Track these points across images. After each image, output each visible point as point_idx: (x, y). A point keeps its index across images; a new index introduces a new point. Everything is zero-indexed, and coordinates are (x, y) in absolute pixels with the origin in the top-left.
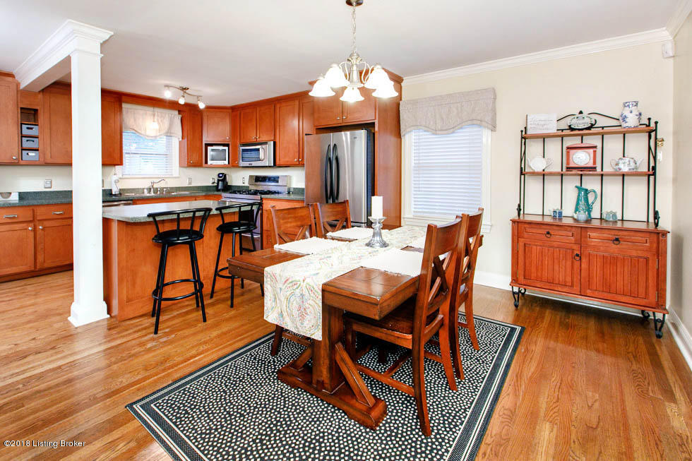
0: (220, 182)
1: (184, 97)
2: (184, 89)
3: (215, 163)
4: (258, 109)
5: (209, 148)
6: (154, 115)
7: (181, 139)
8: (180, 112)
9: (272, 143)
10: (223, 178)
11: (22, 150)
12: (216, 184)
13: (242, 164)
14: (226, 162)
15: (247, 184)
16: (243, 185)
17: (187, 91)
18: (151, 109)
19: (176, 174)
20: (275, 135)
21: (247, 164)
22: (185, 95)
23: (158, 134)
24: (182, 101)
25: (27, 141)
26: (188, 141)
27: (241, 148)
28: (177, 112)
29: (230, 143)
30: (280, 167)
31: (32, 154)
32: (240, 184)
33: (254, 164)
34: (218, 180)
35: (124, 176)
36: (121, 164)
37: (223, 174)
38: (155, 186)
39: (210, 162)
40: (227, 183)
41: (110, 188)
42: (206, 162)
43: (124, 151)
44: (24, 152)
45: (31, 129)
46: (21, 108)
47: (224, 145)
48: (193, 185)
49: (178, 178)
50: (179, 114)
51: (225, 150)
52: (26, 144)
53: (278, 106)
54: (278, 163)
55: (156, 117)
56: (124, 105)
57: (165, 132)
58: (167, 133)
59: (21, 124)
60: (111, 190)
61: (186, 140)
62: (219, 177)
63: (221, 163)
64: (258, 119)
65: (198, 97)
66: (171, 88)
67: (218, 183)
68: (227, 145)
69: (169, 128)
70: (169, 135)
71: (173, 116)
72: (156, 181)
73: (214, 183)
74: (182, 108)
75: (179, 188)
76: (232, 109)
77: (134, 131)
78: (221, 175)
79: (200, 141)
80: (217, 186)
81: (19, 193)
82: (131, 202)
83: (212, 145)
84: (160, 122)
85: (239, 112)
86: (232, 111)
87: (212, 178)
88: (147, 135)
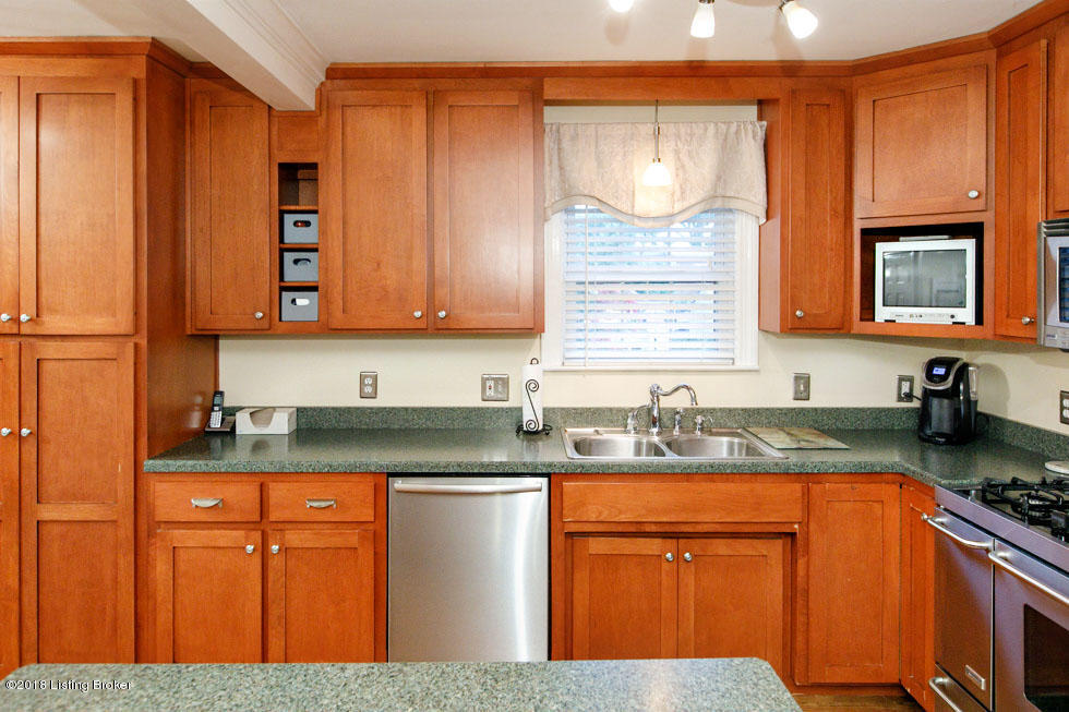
0: (938, 402)
3: (905, 315)
5: (883, 249)
7: (763, 220)
8: (763, 110)
10: (949, 381)
11: (283, 289)
12: (916, 404)
14: (967, 315)
19: (747, 360)
23: (679, 207)
25: (296, 262)
26: (784, 223)
27: (1056, 242)
28: (749, 113)
29: (988, 219)
31: (302, 301)
32: (1043, 417)
34: (929, 392)
35: (570, 365)
37: (948, 363)
38: (665, 403)
39: (882, 313)
42: (869, 312)
44: (287, 296)
45: (307, 224)
46: (281, 167)
47: (954, 231)
48: (819, 399)
49: (756, 371)
50: (760, 117)
51: (960, 254)
52: (294, 274)
57: (699, 195)
58: (713, 197)
59: (282, 213)
62: (930, 376)
63: (938, 316)
67: (927, 403)
68: (973, 230)
69: (719, 178)
70: (718, 204)
71: (734, 128)
72: (667, 383)
73: (909, 397)
74: (770, 89)
75: (758, 411)
76: (998, 46)
77: (597, 206)
78: (940, 371)
79: (841, 220)
80: (924, 415)
81: (298, 409)
82: (543, 482)
83: (893, 234)
84: (685, 159)
85: (1044, 43)
86: (1000, 56)
87: (902, 379)
88: (636, 213)
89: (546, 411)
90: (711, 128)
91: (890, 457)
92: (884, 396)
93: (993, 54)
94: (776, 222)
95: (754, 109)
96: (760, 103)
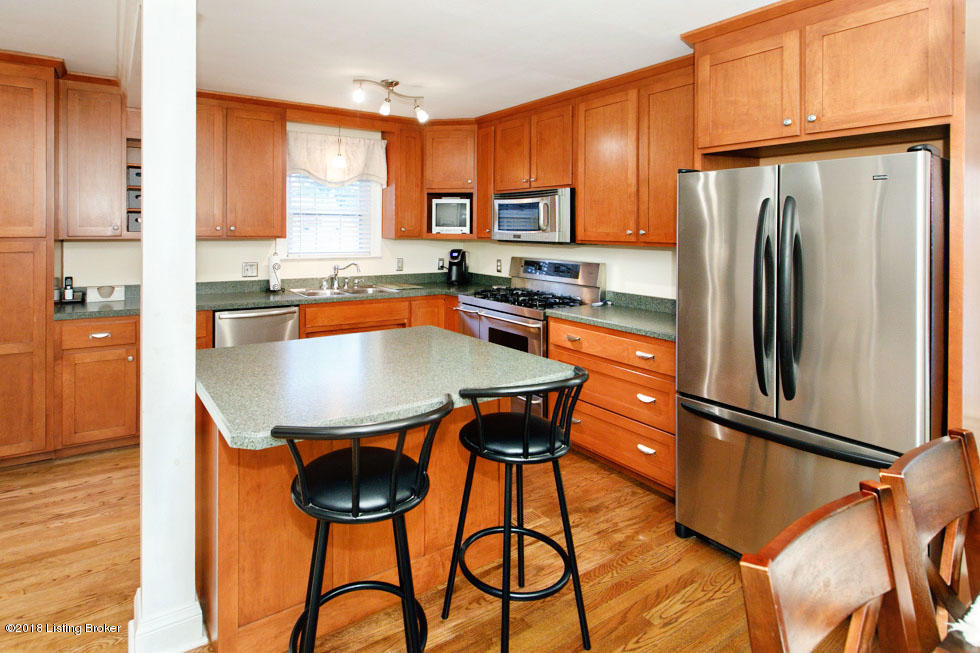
0: (454, 268)
1: (389, 101)
2: (390, 85)
3: (444, 230)
4: (534, 119)
5: (435, 202)
6: (340, 141)
7: (385, 186)
8: (384, 135)
9: (567, 191)
10: (459, 259)
11: (130, 211)
12: (445, 270)
13: (497, 234)
14: (466, 230)
15: (505, 274)
16: (499, 275)
17: (396, 89)
18: (335, 130)
19: (376, 252)
20: (574, 174)
21: (509, 235)
22: (392, 96)
23: (347, 178)
24: (385, 110)
25: (136, 196)
26: (396, 189)
27: (497, 202)
28: (378, 135)
29: (475, 192)
30: (583, 243)
32: (491, 271)
33: (525, 236)
34: (451, 264)
35: (291, 256)
36: (283, 235)
37: (458, 251)
38: (341, 274)
39: (435, 229)
40: (466, 268)
41: (266, 278)
42: (430, 229)
43: (289, 211)
44: (133, 215)
46: (128, 140)
47: (462, 196)
48: (406, 271)
49: (380, 258)
50: (383, 138)
51: (464, 205)
52: (135, 203)
53: (582, 107)
54: (580, 235)
55: (343, 148)
56: (290, 127)
57: (357, 173)
58: (362, 174)
59: (128, 167)
60: (268, 282)
61: (394, 186)
62: (452, 257)
63: (457, 230)
64: (534, 140)
65: (416, 99)
66: (365, 85)
67: (450, 269)
68: (469, 196)
69: (366, 165)
70: (364, 178)
71: (372, 142)
72: (342, 264)
73: (442, 267)
74: (387, 127)
75: (381, 277)
76: (478, 124)
77: (307, 174)
78: (455, 254)
79: (419, 189)
80: (449, 274)
81: (126, 287)
82: (296, 309)
83: (439, 196)
84: (350, 155)
85: (493, 128)
86: (479, 128)
87: (440, 260)
88: (329, 180)
89: (283, 281)
90: (362, 142)
91: (438, 291)
92: (432, 268)
93: (476, 126)
94: (393, 187)
95: (380, 134)
96: (383, 133)
